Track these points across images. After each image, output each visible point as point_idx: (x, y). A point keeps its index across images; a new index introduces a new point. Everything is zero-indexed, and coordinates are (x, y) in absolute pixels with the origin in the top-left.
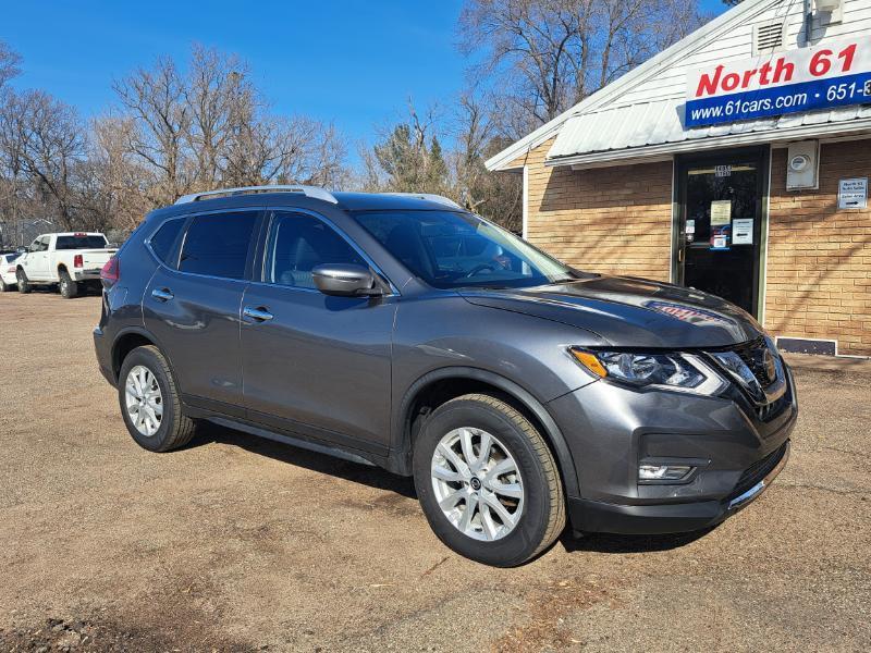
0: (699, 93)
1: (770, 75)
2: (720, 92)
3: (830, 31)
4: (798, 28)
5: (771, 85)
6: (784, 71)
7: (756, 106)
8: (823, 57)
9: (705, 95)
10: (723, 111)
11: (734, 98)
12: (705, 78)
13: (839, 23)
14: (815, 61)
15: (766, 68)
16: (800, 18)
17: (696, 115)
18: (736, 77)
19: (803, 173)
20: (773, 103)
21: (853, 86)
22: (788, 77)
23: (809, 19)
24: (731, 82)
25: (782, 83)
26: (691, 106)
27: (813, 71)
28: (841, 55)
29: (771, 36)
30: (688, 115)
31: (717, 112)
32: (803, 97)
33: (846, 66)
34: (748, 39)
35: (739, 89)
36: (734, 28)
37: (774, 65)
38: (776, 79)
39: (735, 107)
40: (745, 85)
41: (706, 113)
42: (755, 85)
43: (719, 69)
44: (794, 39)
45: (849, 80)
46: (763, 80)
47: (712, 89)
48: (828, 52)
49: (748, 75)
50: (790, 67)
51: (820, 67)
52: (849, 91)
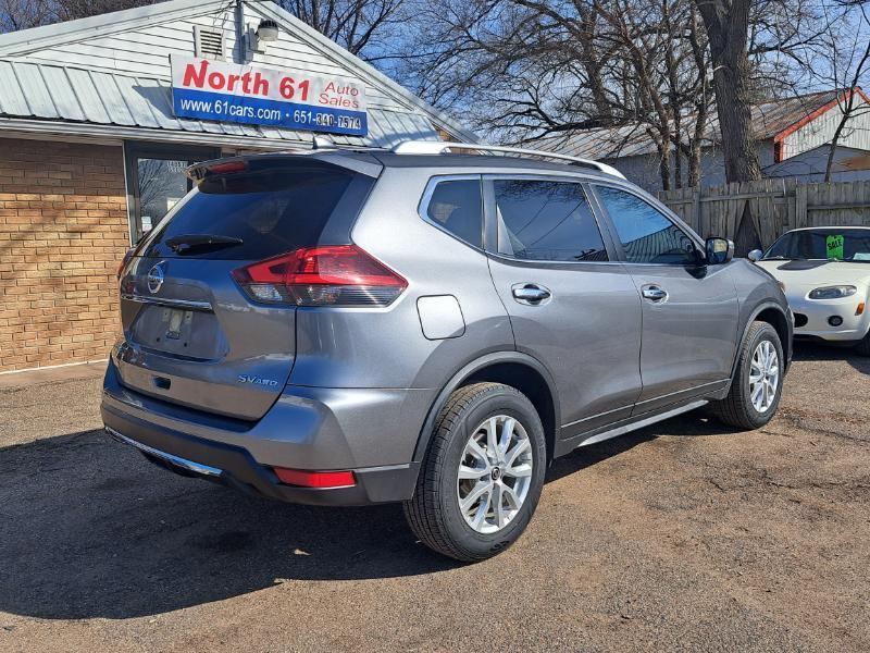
0: (187, 82)
1: (251, 86)
2: (207, 88)
5: (251, 95)
6: (261, 86)
7: (241, 112)
8: (288, 83)
9: (193, 86)
10: (212, 108)
11: (223, 97)
12: (190, 68)
13: (262, 52)
14: (283, 88)
15: (246, 78)
17: (185, 105)
18: (221, 78)
20: (255, 113)
22: (265, 92)
23: (240, 39)
25: (260, 96)
26: (179, 94)
27: (282, 93)
28: (300, 87)
29: (212, 43)
31: (206, 107)
32: (277, 114)
33: (304, 98)
35: (224, 91)
37: (253, 76)
38: (256, 91)
39: (223, 108)
40: (230, 88)
41: (195, 106)
42: (238, 91)
43: (205, 64)
45: (308, 108)
46: (245, 89)
47: (200, 82)
48: (291, 81)
49: (232, 79)
50: (266, 84)
51: (287, 91)
52: (307, 118)
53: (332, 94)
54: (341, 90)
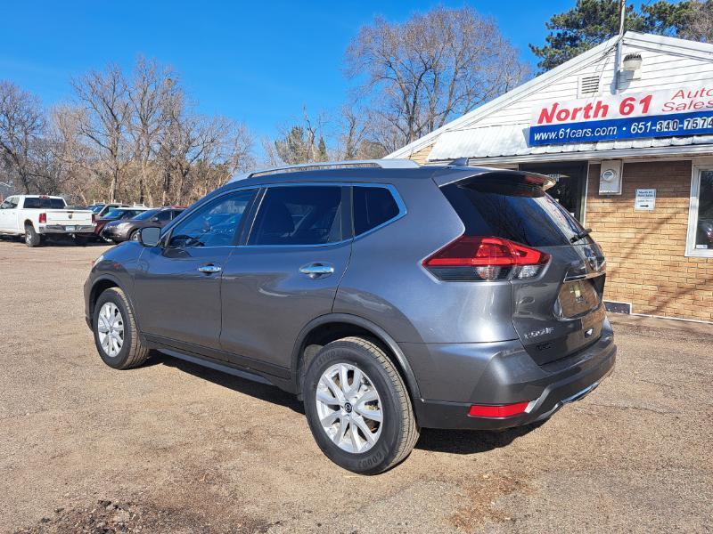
0: (540, 121)
1: (591, 113)
2: (555, 122)
3: (632, 84)
4: (611, 80)
5: (592, 119)
6: (601, 111)
7: (580, 133)
8: (629, 102)
9: (544, 123)
10: (557, 135)
11: (566, 126)
12: (545, 111)
13: (639, 79)
14: (623, 105)
15: (589, 108)
16: (612, 74)
17: (537, 137)
18: (567, 112)
19: (611, 182)
20: (593, 132)
21: (649, 124)
22: (604, 114)
23: (618, 75)
24: (563, 115)
25: (600, 118)
26: (534, 130)
27: (622, 112)
28: (642, 102)
29: (591, 85)
30: (532, 137)
31: (553, 135)
32: (614, 130)
33: (645, 109)
34: (575, 85)
35: (569, 121)
36: (565, 77)
37: (594, 106)
38: (596, 115)
39: (566, 133)
40: (573, 118)
41: (544, 136)
42: (580, 118)
43: (556, 105)
44: (608, 88)
45: (646, 119)
46: (587, 116)
47: (549, 119)
48: (632, 99)
49: (576, 111)
50: (606, 107)
51: (627, 109)
52: (646, 127)
53: (679, 101)
54: (692, 95)
